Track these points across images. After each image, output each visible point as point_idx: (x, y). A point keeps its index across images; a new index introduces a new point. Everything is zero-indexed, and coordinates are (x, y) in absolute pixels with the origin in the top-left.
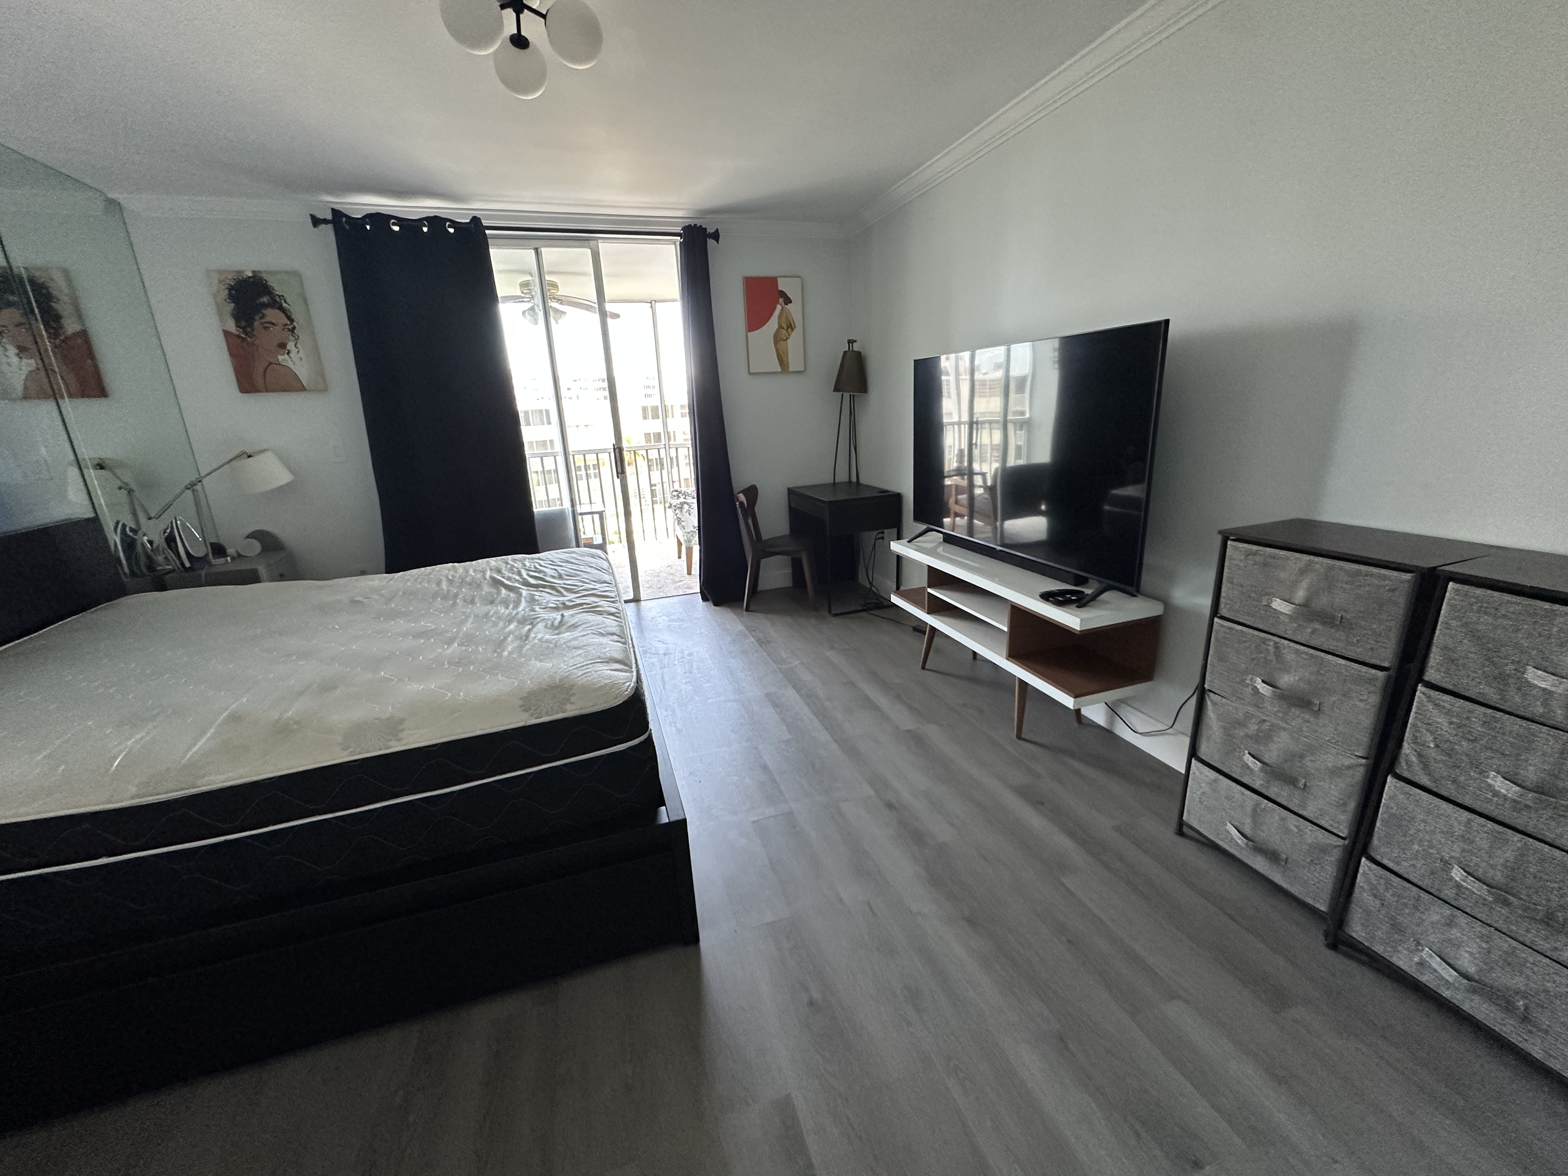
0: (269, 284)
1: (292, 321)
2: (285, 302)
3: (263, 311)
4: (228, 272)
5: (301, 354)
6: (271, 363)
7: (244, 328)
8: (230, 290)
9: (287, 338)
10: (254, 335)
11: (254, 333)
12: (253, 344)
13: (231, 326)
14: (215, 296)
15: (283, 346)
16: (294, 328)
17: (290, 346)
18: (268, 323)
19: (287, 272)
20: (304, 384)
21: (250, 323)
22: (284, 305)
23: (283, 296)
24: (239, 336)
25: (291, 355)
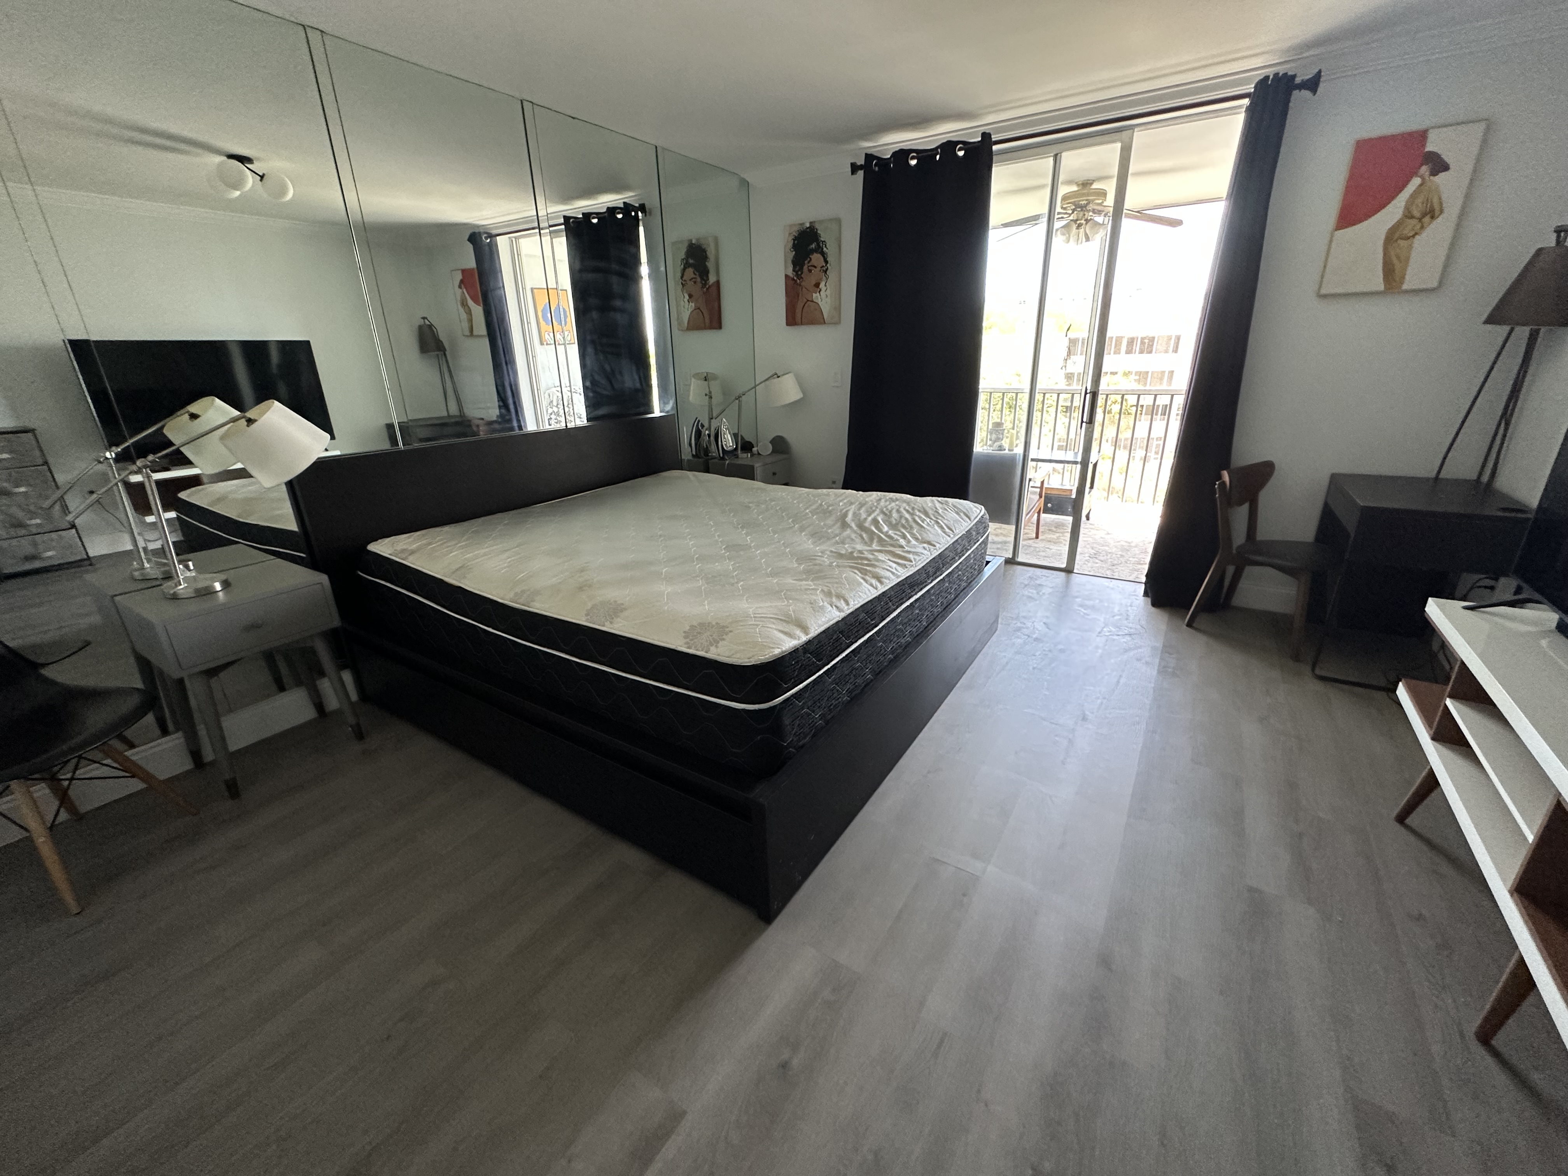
0: (819, 232)
1: (826, 262)
2: (826, 246)
3: (810, 256)
4: (795, 225)
5: (828, 292)
6: (808, 301)
7: (797, 272)
8: (794, 240)
9: (821, 279)
10: (802, 278)
11: (802, 276)
12: (800, 285)
13: (790, 272)
14: (785, 246)
15: (817, 285)
16: (827, 269)
17: (822, 285)
18: (811, 266)
19: (831, 220)
20: (825, 317)
21: (801, 269)
22: (825, 249)
23: (825, 241)
24: (793, 279)
25: (821, 293)
